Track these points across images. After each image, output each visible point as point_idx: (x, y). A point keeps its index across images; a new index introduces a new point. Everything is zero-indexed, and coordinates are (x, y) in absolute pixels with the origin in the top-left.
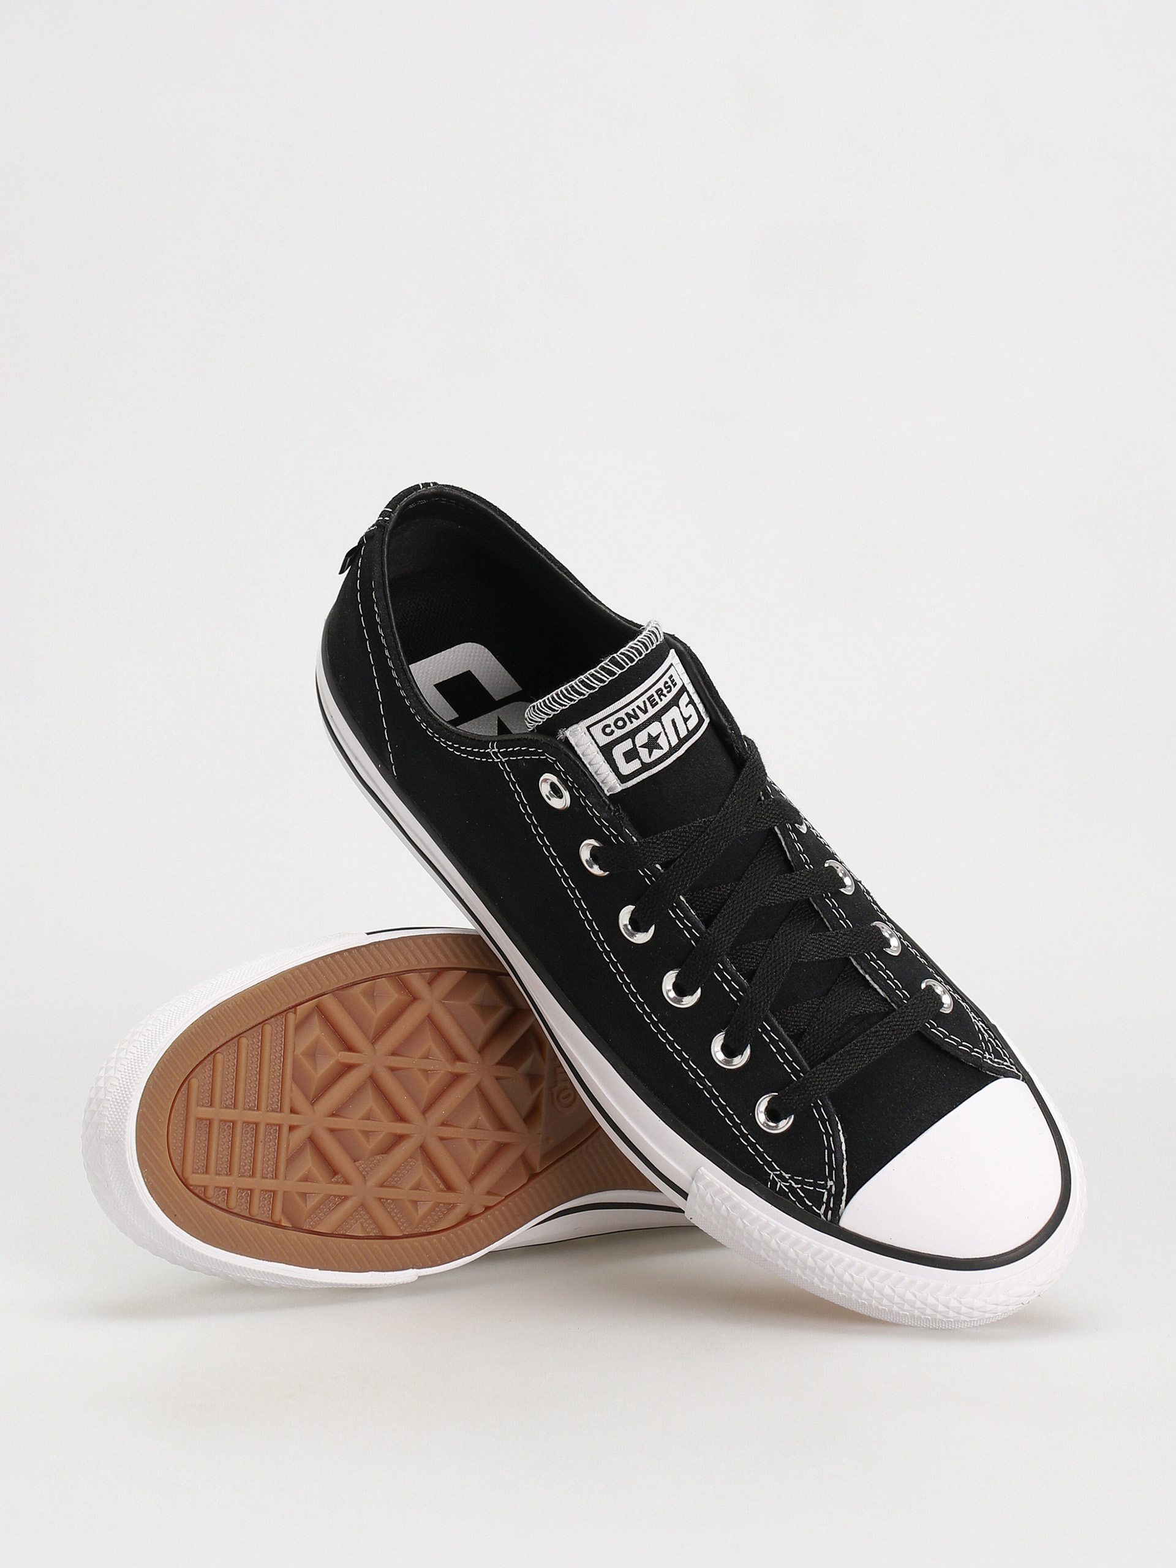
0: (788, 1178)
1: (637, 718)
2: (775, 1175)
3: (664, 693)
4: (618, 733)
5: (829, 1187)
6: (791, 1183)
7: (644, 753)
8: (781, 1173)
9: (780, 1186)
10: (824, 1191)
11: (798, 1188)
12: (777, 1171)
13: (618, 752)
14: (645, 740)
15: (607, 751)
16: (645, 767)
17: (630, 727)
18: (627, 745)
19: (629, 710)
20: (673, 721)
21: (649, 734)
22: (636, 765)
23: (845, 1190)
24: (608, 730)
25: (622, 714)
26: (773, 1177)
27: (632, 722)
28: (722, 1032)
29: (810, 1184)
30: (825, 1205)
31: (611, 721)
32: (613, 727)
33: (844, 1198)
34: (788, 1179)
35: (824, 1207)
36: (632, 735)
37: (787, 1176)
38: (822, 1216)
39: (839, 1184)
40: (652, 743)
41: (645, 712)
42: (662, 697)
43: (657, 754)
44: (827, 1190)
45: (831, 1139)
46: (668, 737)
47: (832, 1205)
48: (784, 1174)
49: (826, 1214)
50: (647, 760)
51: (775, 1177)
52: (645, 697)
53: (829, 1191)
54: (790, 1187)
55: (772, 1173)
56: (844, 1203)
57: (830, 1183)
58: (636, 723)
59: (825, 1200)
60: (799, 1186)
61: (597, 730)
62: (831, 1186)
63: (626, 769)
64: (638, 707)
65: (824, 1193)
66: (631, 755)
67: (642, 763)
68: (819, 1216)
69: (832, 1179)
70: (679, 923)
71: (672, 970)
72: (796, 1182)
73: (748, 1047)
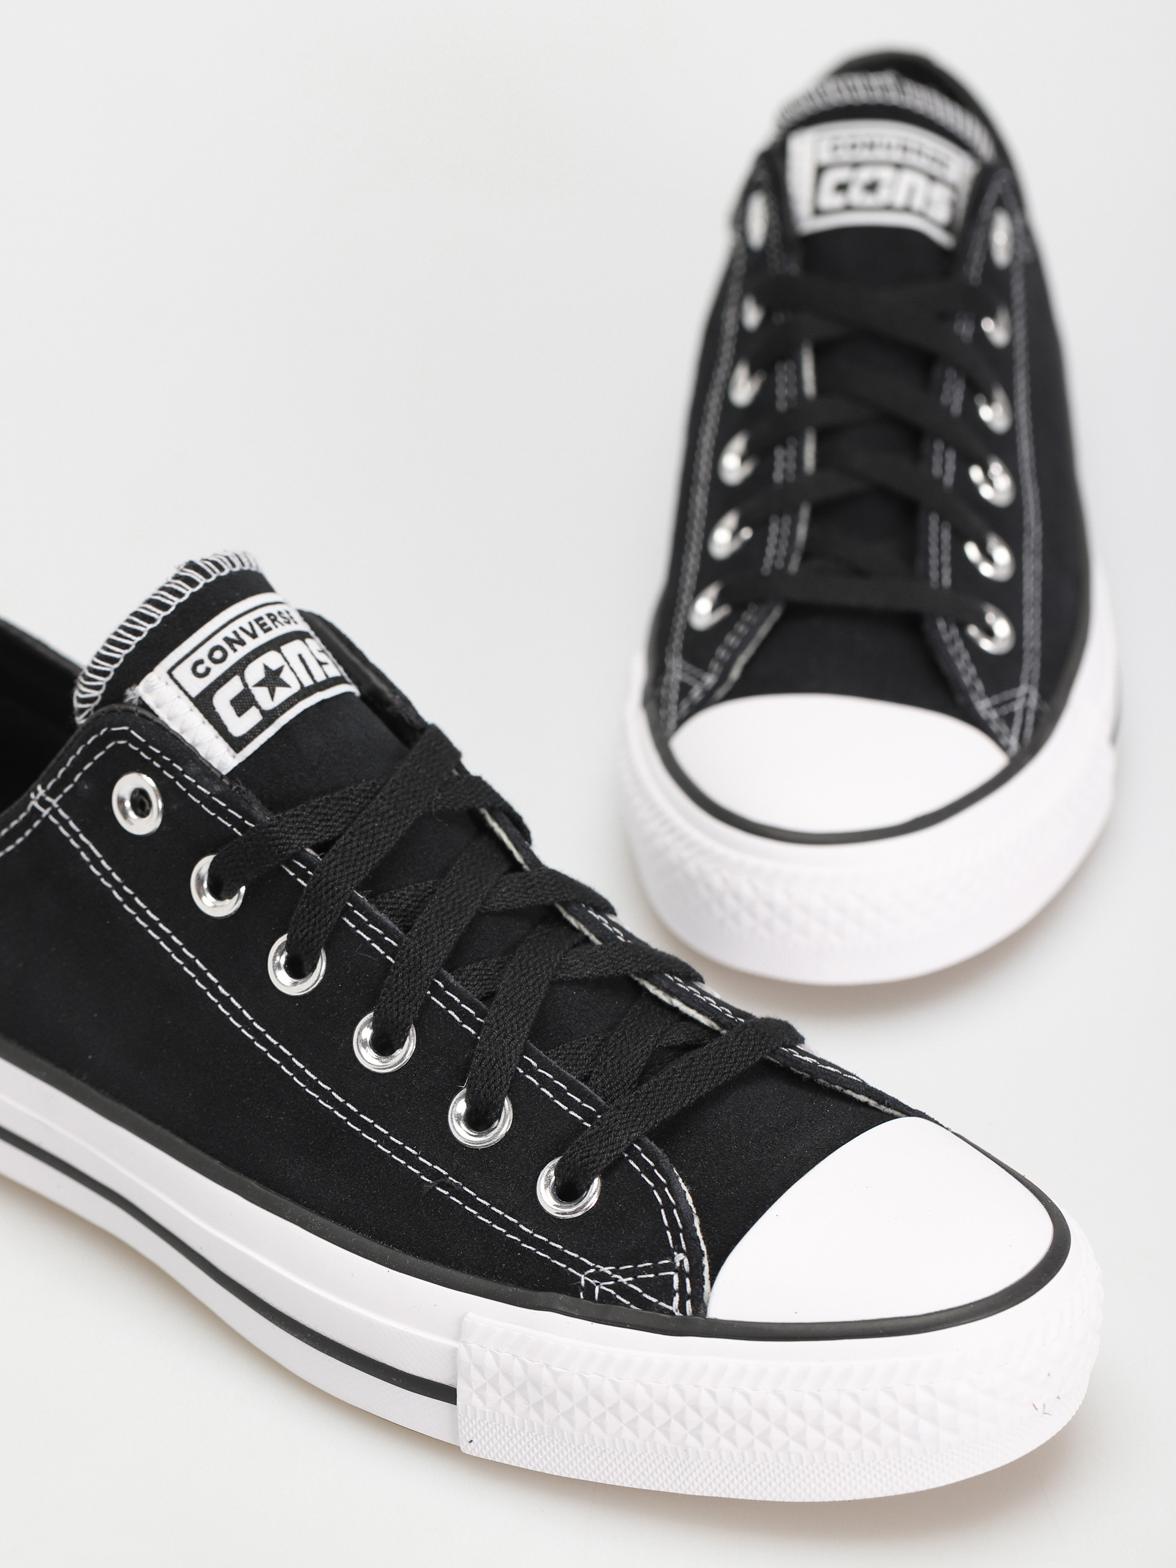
0: (610, 1273)
1: (242, 643)
2: (589, 1276)
3: (278, 620)
4: (217, 671)
5: (678, 1264)
6: (616, 1280)
7: (261, 695)
8: (598, 1269)
9: (600, 1289)
10: (672, 1273)
11: (629, 1282)
12: (590, 1267)
14: (261, 675)
15: (204, 703)
16: (269, 717)
17: (233, 658)
18: (234, 687)
19: (228, 632)
20: (300, 657)
21: (266, 667)
23: (705, 1262)
24: (201, 669)
25: (218, 640)
26: (585, 1281)
27: (235, 650)
28: (461, 1089)
29: (647, 1270)
30: (677, 1295)
31: (202, 653)
32: (208, 663)
33: (706, 1274)
34: (611, 1275)
35: (676, 1299)
36: (239, 669)
37: (607, 1270)
38: (678, 1314)
39: (694, 1255)
40: (272, 679)
41: (254, 636)
42: (277, 624)
43: (282, 695)
44: (676, 1271)
45: (666, 1190)
46: (295, 674)
47: (689, 1289)
48: (602, 1269)
49: (682, 1307)
51: (588, 1279)
52: (249, 619)
53: (680, 1271)
54: (620, 1288)
55: (582, 1276)
56: (707, 1282)
57: (679, 1257)
58: (242, 651)
59: (676, 1286)
60: (631, 1279)
62: (682, 1262)
63: (239, 726)
64: (242, 629)
65: (672, 1276)
66: (243, 702)
67: (263, 712)
68: (672, 1313)
69: (680, 1251)
70: (362, 934)
71: (365, 1015)
72: (625, 1274)
73: (507, 1103)
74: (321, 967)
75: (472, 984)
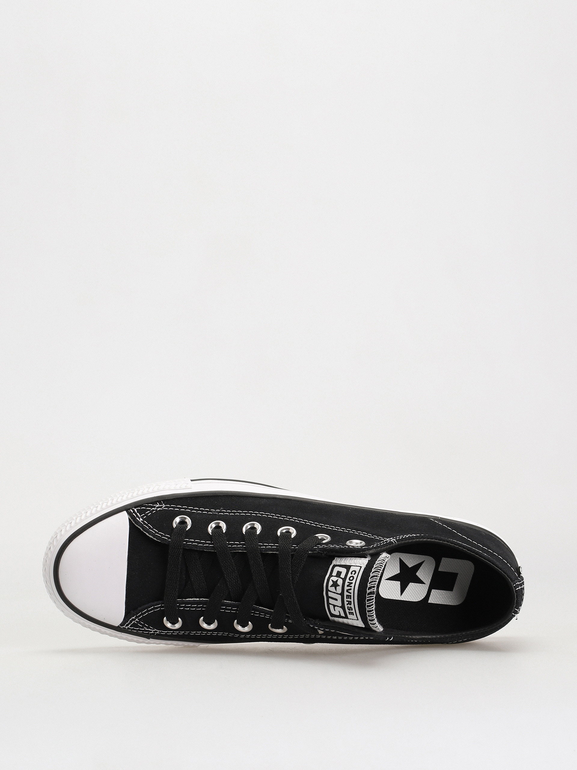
1: (348, 586)
3: (349, 605)
4: (349, 575)
5: (140, 518)
7: (335, 579)
8: (161, 508)
9: (158, 505)
11: (151, 509)
12: (164, 508)
13: (344, 571)
14: (339, 583)
15: (348, 567)
16: (331, 575)
19: (353, 585)
20: (336, 600)
22: (334, 573)
23: (134, 522)
24: (354, 573)
25: (354, 581)
26: (163, 505)
27: (348, 583)
28: (226, 532)
29: (148, 514)
31: (355, 576)
32: (353, 575)
33: (132, 520)
35: (136, 511)
37: (158, 509)
38: (134, 509)
39: (138, 522)
40: (335, 585)
41: (347, 591)
42: (348, 602)
43: (331, 583)
47: (134, 515)
49: (133, 510)
50: (332, 578)
52: (352, 595)
54: (154, 507)
55: (165, 506)
56: (130, 518)
58: (346, 584)
59: (138, 513)
61: (357, 569)
62: (140, 519)
64: (351, 589)
65: (140, 515)
66: (339, 574)
67: (333, 576)
68: (135, 508)
69: (142, 521)
70: (272, 545)
71: (261, 532)
72: (154, 510)
73: (212, 535)
74: (278, 536)
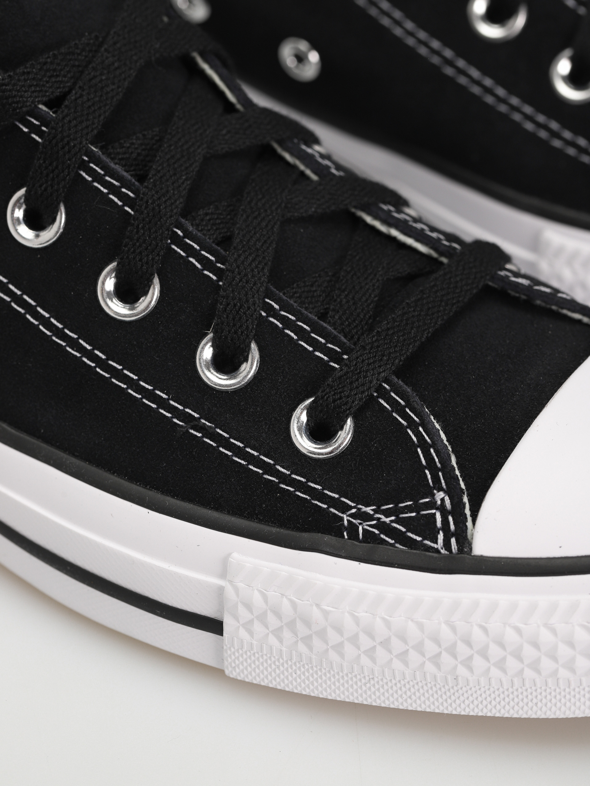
0: (372, 513)
2: (351, 516)
5: (439, 502)
6: (379, 519)
8: (359, 509)
9: (363, 529)
10: (434, 511)
11: (392, 521)
12: (351, 508)
23: (465, 499)
26: (348, 521)
28: (206, 335)
29: (409, 509)
30: (441, 532)
33: (467, 511)
34: (373, 515)
35: (441, 537)
37: (369, 510)
38: (443, 551)
39: (454, 493)
44: (437, 509)
45: (421, 429)
47: (452, 527)
48: (364, 509)
49: (447, 545)
51: (350, 519)
53: (442, 508)
54: (381, 526)
55: (345, 516)
56: (469, 519)
57: (440, 495)
59: (439, 524)
60: (393, 518)
62: (443, 500)
65: (435, 514)
68: (437, 551)
69: (440, 489)
70: (99, 186)
71: (107, 265)
72: (387, 513)
73: (253, 346)
74: (61, 219)
75: (206, 228)
